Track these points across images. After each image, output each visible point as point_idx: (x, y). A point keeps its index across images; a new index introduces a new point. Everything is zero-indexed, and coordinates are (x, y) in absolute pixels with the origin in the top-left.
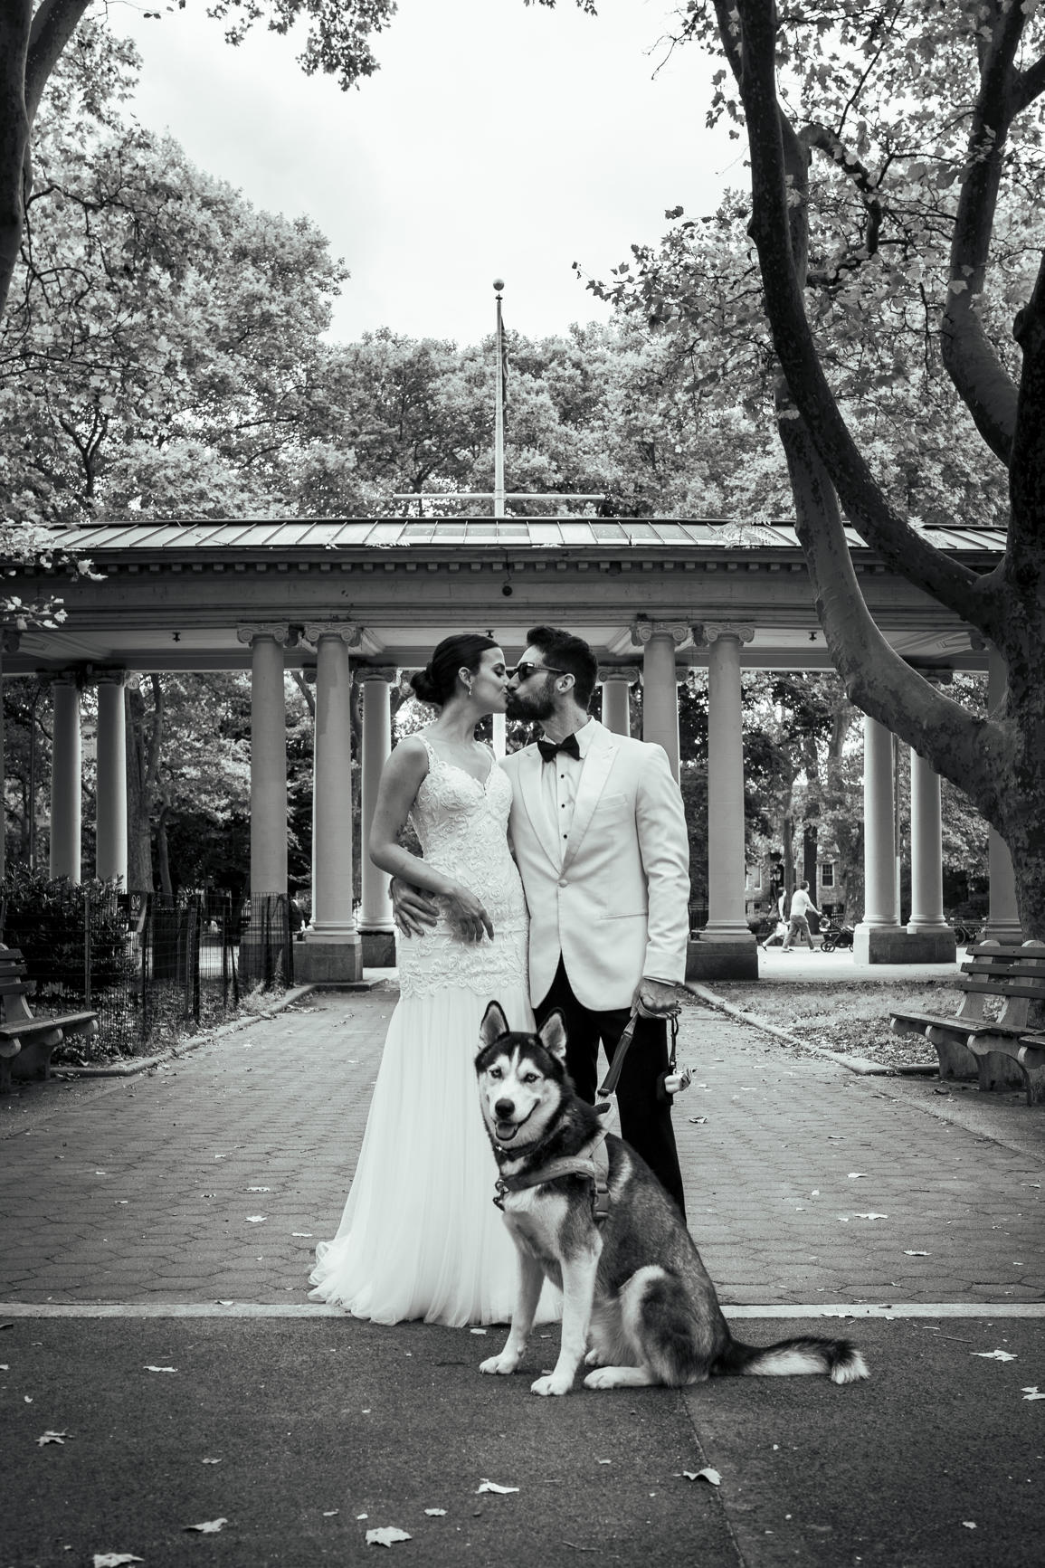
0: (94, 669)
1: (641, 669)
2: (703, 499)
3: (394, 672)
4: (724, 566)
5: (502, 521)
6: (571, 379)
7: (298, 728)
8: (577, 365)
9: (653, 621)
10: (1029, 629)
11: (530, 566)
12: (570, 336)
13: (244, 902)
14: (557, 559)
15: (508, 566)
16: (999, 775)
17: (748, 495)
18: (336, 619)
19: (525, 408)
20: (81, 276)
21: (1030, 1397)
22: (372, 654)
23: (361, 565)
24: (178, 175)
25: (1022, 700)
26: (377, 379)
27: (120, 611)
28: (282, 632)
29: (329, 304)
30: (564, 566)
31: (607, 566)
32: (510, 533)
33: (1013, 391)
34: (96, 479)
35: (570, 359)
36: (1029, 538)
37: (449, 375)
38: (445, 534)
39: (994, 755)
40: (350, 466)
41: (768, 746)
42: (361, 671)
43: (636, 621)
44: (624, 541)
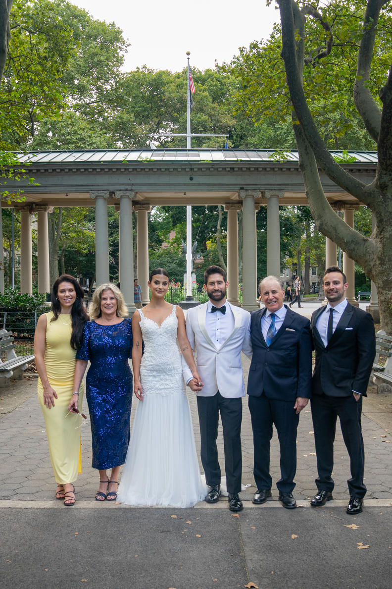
0: (36, 206)
1: (242, 205)
2: (267, 132)
3: (149, 206)
4: (273, 169)
5: (189, 150)
6: (216, 85)
7: (113, 217)
8: (218, 80)
9: (246, 190)
10: (384, 206)
11: (200, 169)
12: (215, 68)
13: (93, 283)
14: (210, 167)
15: (191, 169)
16: (372, 260)
17: (284, 131)
18: (127, 190)
19: (199, 97)
20: (28, 58)
21: (359, 548)
22: (140, 200)
23: (136, 169)
24: (64, 5)
25: (381, 232)
26: (142, 86)
27: (46, 187)
28: (107, 195)
29: (123, 56)
30: (213, 169)
31: (229, 169)
32: (193, 156)
33: (380, 115)
34: (35, 123)
35: (215, 78)
36: (384, 172)
37: (171, 84)
38: (168, 156)
39: (371, 252)
40: (132, 120)
41: (292, 225)
42: (136, 206)
43: (240, 190)
44: (236, 159)
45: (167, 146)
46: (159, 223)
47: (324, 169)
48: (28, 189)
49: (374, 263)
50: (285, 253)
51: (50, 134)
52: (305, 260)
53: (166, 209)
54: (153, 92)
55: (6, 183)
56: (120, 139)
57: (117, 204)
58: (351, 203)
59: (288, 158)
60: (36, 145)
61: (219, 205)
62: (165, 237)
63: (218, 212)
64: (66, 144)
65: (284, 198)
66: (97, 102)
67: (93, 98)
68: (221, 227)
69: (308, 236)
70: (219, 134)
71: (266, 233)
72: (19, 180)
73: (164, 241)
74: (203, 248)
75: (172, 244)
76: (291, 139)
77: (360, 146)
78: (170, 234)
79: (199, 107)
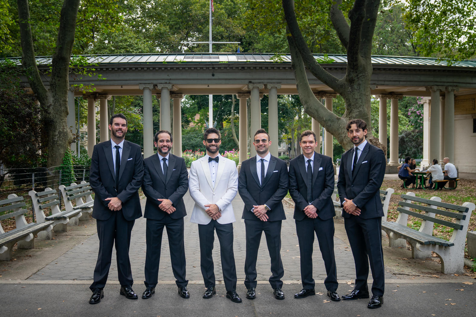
0: (99, 95)
1: (250, 94)
2: (269, 40)
3: (181, 95)
4: (273, 68)
5: (212, 54)
6: (230, 5)
9: (253, 83)
10: (352, 94)
11: (219, 68)
14: (227, 66)
15: (213, 68)
16: (344, 133)
17: (281, 39)
18: (166, 83)
19: (217, 14)
21: (324, 302)
22: (176, 90)
23: (173, 68)
25: (350, 113)
26: (175, 5)
28: (151, 87)
30: (228, 68)
31: (241, 68)
32: (214, 58)
36: (352, 70)
37: (196, 4)
38: (196, 58)
39: (343, 127)
40: (168, 31)
41: (287, 109)
42: (173, 95)
43: (249, 83)
44: (245, 61)
45: (194, 50)
46: (187, 108)
47: (309, 68)
48: (97, 83)
49: (345, 135)
50: (282, 131)
51: (106, 42)
52: (297, 136)
53: (193, 98)
54: (183, 10)
55: (81, 78)
56: (159, 45)
57: (159, 94)
58: (330, 93)
59: (284, 60)
60: (96, 50)
61: (233, 95)
62: (192, 119)
63: (232, 100)
64: (119, 49)
65: (281, 89)
66: (142, 17)
67: (138, 15)
68: (234, 111)
69: (300, 117)
70: (232, 41)
71: (268, 115)
72: (91, 76)
73: (191, 121)
74: (220, 127)
75: (197, 123)
76: (286, 45)
77: (338, 50)
78: (196, 116)
79: (217, 21)
